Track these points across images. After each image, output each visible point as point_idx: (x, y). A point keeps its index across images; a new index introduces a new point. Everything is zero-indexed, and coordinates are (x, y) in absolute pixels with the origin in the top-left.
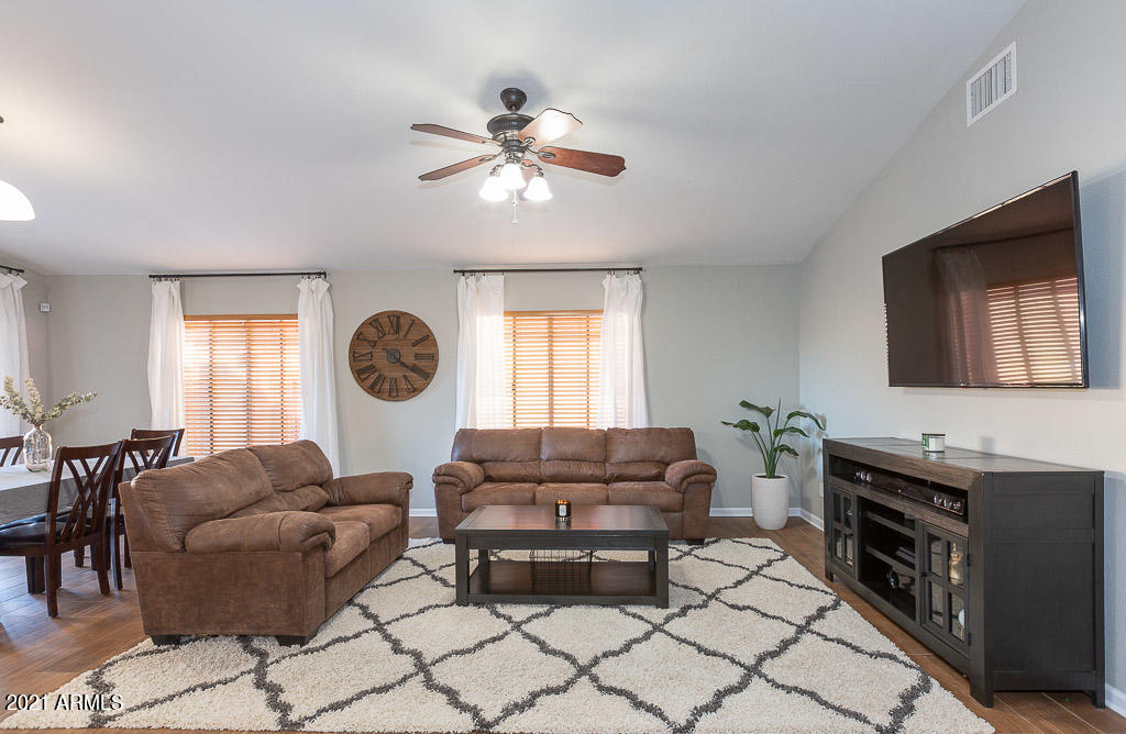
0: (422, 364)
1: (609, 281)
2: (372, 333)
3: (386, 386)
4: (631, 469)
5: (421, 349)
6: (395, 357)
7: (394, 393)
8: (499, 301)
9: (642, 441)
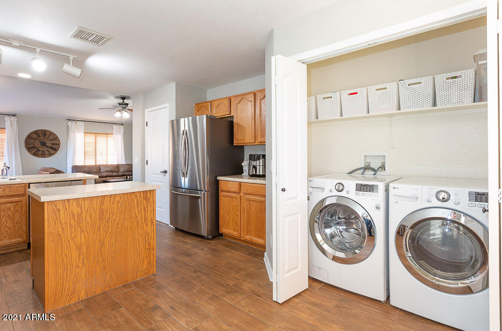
0: (54, 146)
1: (115, 126)
2: (34, 136)
3: (40, 153)
4: (126, 173)
5: (53, 142)
6: (43, 144)
7: (43, 155)
8: (82, 129)
9: (127, 167)
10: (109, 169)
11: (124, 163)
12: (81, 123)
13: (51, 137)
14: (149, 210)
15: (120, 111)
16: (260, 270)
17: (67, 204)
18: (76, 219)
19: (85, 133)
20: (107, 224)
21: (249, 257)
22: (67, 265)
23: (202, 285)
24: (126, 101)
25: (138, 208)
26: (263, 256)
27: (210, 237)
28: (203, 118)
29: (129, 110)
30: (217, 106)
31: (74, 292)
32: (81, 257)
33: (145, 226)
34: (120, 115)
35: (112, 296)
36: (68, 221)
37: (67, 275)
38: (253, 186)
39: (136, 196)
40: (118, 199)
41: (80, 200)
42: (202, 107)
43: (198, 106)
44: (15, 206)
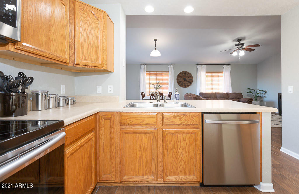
0: (190, 81)
2: (181, 75)
3: (183, 85)
6: (185, 80)
7: (185, 86)
9: (234, 95)
11: (231, 92)
12: (204, 65)
15: (237, 51)
19: (206, 72)
29: (244, 48)
44: (189, 138)
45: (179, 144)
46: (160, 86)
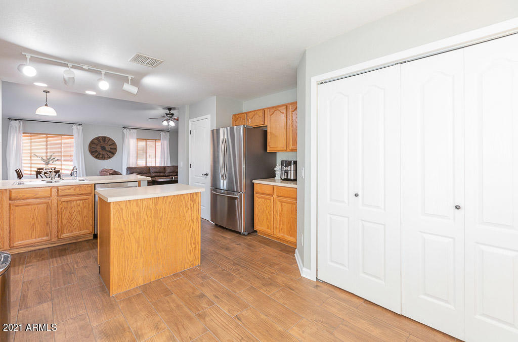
0: (112, 150)
1: (162, 133)
2: (96, 141)
3: (101, 156)
4: (171, 174)
5: (112, 147)
6: (103, 148)
7: (103, 158)
8: (135, 136)
9: (172, 168)
10: (157, 170)
11: (169, 165)
12: (134, 130)
13: (110, 143)
14: (195, 209)
15: (166, 120)
16: (292, 265)
17: (128, 204)
18: (136, 218)
19: (137, 139)
20: (160, 222)
21: (281, 253)
22: (128, 256)
23: (241, 277)
24: (172, 112)
25: (186, 207)
26: (294, 252)
27: (246, 233)
28: (240, 128)
29: (174, 119)
30: (253, 117)
31: (133, 279)
32: (140, 249)
33: (192, 224)
34: (167, 124)
35: (165, 283)
36: (129, 219)
37: (128, 265)
38: (285, 189)
39: (184, 198)
40: (169, 200)
41: (139, 201)
42: (239, 117)
43: (236, 117)
44: (83, 203)
45: (73, 209)
46: (54, 159)
